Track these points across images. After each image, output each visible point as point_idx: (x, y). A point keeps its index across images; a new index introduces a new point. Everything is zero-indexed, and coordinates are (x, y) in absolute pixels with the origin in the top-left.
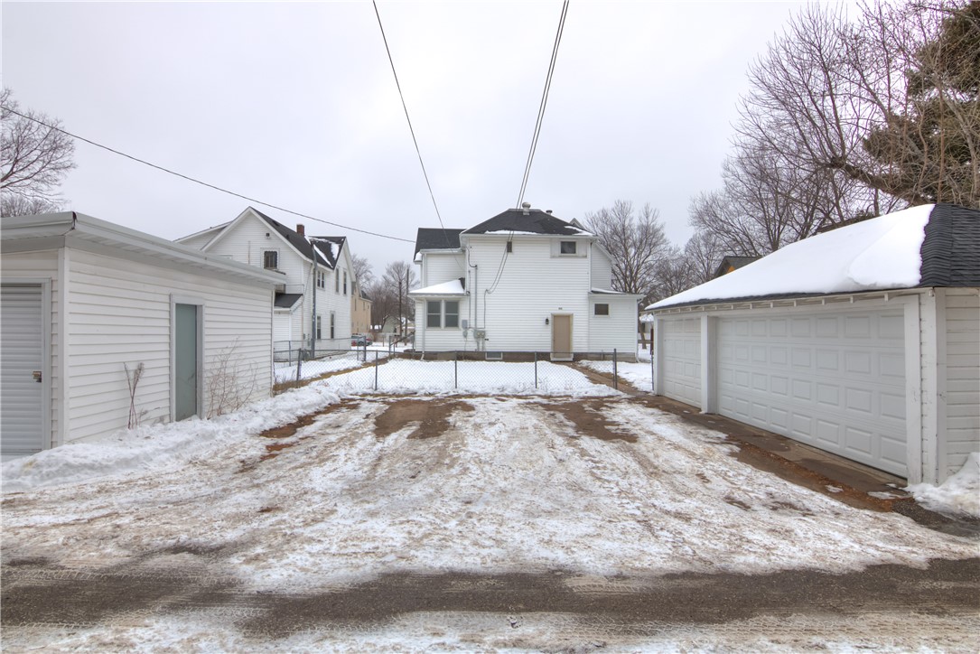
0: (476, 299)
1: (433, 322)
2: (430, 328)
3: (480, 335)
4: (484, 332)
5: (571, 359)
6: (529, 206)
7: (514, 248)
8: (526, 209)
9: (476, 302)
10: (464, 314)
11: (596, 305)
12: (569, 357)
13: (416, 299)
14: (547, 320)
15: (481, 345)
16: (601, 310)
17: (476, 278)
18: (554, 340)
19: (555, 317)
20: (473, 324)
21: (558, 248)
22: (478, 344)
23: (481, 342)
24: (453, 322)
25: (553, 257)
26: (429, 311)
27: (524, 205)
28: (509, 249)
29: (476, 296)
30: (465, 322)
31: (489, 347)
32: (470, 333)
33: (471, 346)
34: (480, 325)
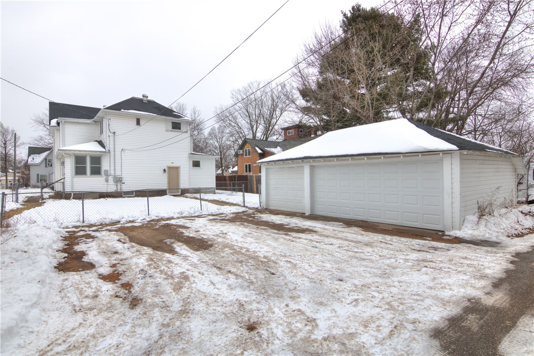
0: (114, 155)
1: (80, 171)
2: (77, 176)
3: (118, 180)
4: (121, 178)
5: (180, 194)
6: (147, 97)
7: (142, 122)
8: (145, 99)
9: (115, 157)
10: (105, 165)
11: (193, 161)
12: (178, 192)
13: (65, 153)
14: (165, 170)
15: (119, 187)
16: (196, 164)
17: (114, 141)
18: (169, 183)
19: (169, 168)
20: (112, 173)
21: (170, 126)
22: (117, 186)
23: (119, 185)
24: (96, 171)
25: (167, 131)
26: (76, 164)
27: (143, 96)
28: (138, 123)
29: (114, 154)
30: (106, 171)
31: (125, 188)
32: (111, 179)
33: (112, 188)
34: (118, 173)
